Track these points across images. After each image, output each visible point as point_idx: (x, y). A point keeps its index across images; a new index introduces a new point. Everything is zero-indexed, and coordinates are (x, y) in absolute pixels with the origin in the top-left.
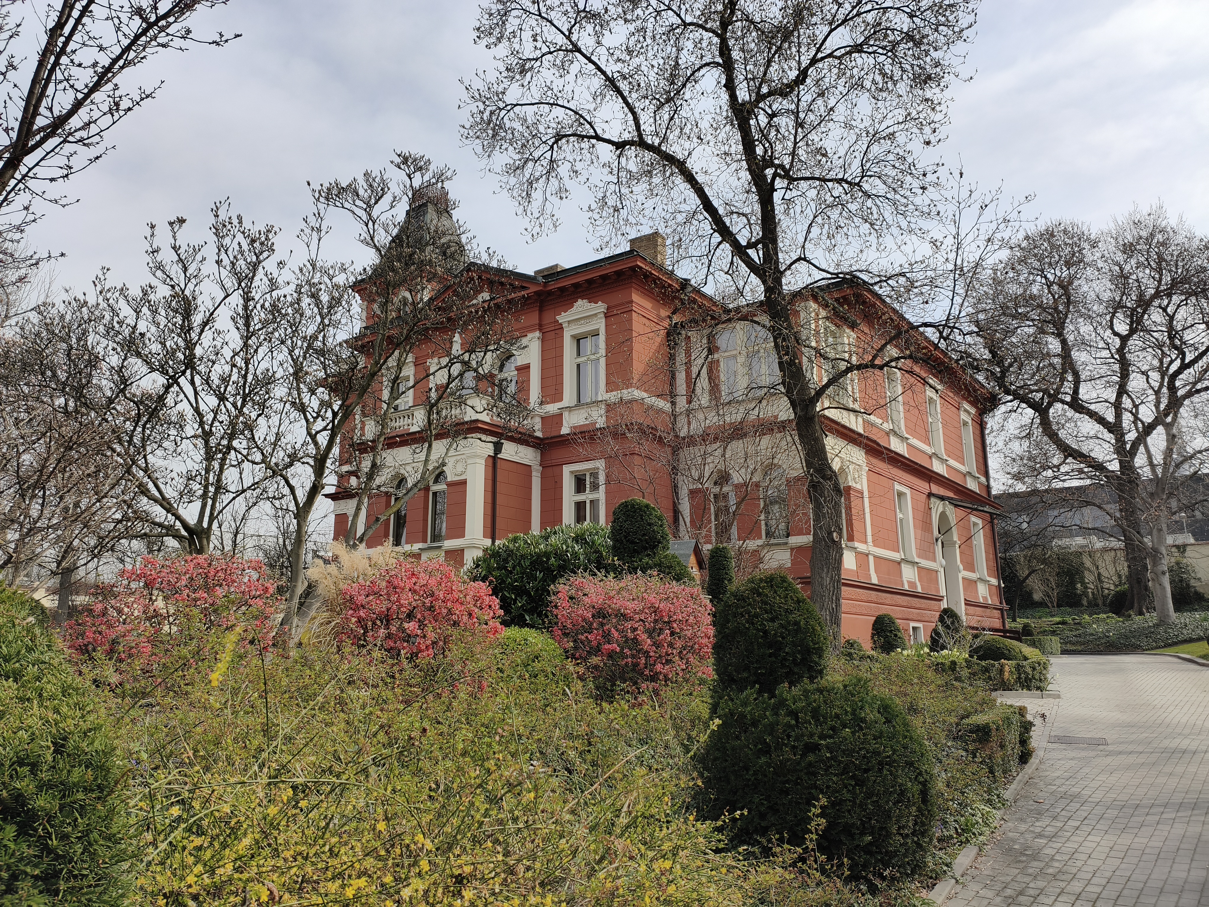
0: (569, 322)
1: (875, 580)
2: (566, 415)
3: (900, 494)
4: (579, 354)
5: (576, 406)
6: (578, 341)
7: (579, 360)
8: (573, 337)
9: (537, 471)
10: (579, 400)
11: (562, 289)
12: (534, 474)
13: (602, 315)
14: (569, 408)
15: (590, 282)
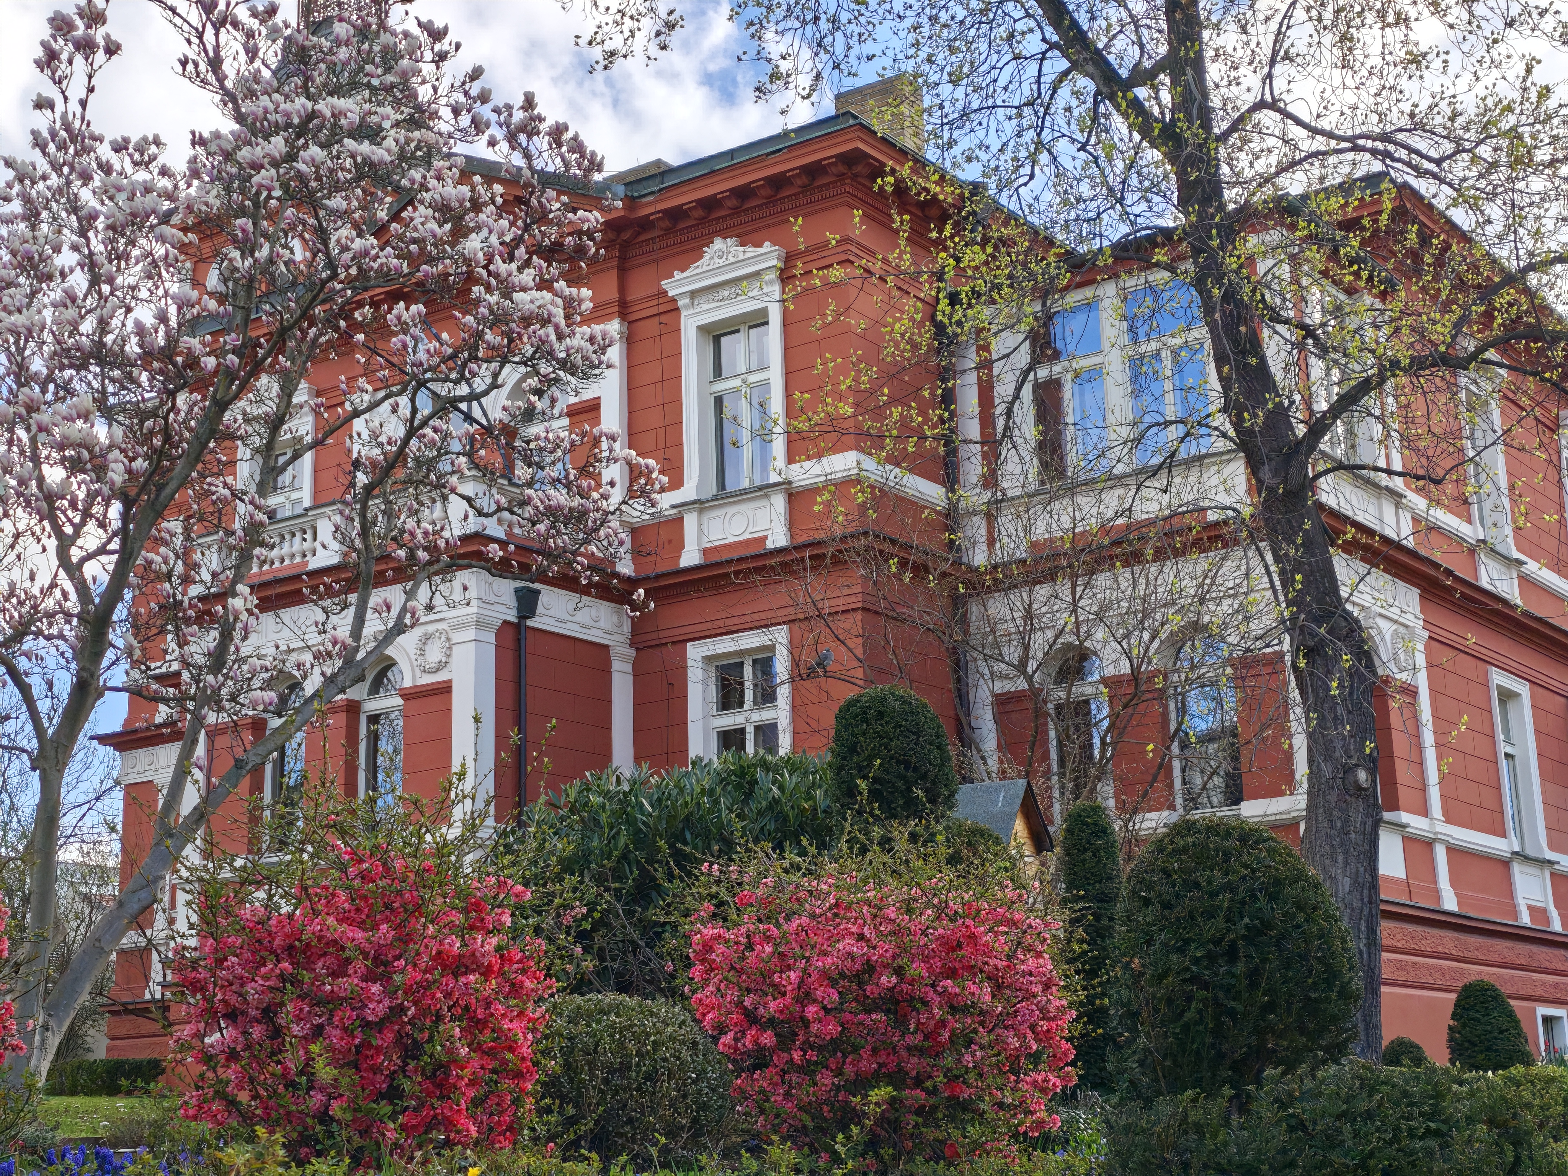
0: (694, 294)
1: (1450, 903)
2: (690, 521)
3: (1506, 696)
4: (718, 372)
5: (715, 498)
6: (717, 340)
7: (720, 386)
8: (703, 329)
9: (623, 658)
10: (721, 484)
11: (675, 215)
12: (616, 665)
13: (773, 275)
14: (699, 505)
15: (742, 193)
